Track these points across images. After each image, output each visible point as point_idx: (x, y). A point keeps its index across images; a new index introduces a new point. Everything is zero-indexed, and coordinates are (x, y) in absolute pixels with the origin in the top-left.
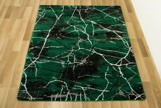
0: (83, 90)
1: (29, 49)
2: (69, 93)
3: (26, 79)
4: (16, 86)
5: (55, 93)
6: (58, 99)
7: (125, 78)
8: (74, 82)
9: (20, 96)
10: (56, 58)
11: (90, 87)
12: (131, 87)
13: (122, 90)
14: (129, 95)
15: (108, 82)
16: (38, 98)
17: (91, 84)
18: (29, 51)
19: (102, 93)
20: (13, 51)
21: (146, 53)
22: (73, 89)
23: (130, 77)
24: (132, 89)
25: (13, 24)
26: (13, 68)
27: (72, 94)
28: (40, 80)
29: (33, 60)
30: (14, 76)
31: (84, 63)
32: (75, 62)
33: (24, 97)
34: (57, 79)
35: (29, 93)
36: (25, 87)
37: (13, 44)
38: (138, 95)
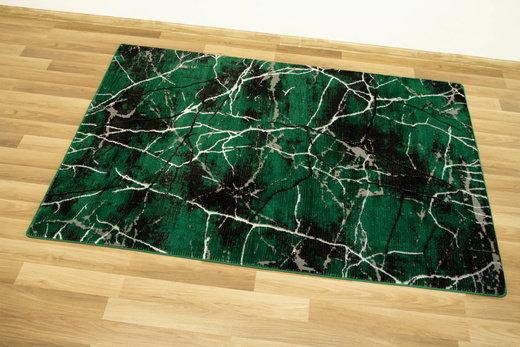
0: (453, 167)
2: (464, 192)
3: (432, 276)
4: (458, 302)
5: (471, 216)
6: (487, 211)
8: (430, 179)
9: (495, 289)
10: (347, 207)
17: (434, 151)
18: (312, 272)
19: (458, 138)
20: (309, 319)
26: (389, 313)
29: (355, 259)
31: (367, 153)
32: (364, 169)
33: (496, 281)
34: (426, 209)
35: (479, 269)
36: (461, 278)
37: (270, 320)
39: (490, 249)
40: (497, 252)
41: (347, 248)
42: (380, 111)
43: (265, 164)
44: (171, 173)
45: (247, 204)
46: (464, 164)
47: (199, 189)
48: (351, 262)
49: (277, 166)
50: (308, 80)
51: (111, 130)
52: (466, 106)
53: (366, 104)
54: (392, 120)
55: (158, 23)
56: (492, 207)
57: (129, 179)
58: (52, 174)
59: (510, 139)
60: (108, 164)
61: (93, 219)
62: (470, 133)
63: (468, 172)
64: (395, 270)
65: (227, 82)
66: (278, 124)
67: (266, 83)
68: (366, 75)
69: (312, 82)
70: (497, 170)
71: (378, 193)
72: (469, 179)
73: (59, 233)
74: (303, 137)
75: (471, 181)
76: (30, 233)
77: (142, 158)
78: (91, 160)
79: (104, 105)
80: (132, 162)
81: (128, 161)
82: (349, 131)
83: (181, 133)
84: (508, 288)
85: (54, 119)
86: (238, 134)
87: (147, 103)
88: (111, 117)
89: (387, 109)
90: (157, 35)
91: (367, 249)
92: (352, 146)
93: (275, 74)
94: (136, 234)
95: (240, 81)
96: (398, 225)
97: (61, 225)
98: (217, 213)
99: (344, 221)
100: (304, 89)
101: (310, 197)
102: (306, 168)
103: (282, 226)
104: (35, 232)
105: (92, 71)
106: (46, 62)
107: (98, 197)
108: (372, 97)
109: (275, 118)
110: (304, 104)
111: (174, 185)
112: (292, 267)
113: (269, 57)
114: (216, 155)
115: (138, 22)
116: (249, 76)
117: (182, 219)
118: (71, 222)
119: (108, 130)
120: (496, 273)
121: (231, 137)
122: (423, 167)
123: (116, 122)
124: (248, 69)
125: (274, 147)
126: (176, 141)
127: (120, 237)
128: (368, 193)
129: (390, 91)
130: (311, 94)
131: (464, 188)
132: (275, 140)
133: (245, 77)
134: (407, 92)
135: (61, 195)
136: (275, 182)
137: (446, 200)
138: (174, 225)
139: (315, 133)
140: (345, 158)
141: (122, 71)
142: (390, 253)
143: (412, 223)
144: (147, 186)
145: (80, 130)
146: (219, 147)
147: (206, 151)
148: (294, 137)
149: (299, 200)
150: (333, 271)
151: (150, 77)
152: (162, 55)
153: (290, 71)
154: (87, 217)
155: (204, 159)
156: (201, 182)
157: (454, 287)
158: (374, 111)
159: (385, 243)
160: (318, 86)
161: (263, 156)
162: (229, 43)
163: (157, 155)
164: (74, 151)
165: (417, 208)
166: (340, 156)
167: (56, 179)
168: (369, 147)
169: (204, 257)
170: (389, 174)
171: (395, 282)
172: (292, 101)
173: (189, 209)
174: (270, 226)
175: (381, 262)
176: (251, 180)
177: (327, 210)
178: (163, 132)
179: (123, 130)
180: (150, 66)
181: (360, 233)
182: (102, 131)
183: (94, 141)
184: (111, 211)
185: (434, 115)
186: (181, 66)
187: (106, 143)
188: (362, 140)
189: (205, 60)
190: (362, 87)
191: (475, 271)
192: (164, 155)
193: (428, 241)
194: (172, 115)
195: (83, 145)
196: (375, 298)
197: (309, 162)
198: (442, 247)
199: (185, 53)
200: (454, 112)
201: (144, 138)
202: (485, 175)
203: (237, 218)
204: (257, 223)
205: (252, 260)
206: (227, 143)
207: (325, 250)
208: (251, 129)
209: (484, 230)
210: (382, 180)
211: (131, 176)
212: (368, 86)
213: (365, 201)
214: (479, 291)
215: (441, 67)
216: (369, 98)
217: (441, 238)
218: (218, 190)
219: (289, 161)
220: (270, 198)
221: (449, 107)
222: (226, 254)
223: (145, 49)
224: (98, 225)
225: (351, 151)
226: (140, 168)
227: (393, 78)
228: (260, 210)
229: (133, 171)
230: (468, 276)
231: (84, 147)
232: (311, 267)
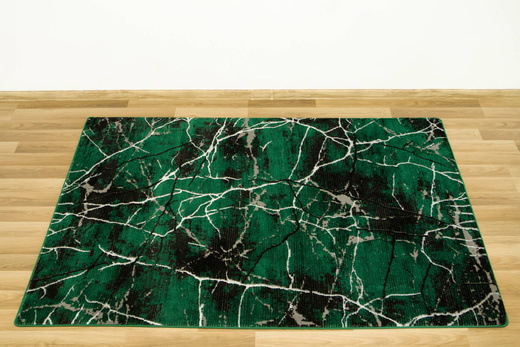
2: (455, 226)
3: (432, 315)
4: (462, 338)
6: (480, 243)
8: (419, 217)
9: (497, 319)
10: (339, 256)
15: (408, 162)
16: (491, 281)
17: (420, 189)
19: (442, 173)
22: (442, 220)
24: (419, 132)
27: (457, 220)
28: (428, 284)
29: (353, 308)
32: (351, 216)
33: (496, 311)
34: (419, 248)
35: (478, 302)
36: (461, 313)
38: (431, 126)
39: (487, 280)
40: (494, 283)
41: (344, 297)
42: (361, 155)
43: (250, 223)
44: (156, 244)
45: (237, 266)
46: (451, 199)
47: (187, 256)
48: (350, 311)
49: (263, 223)
50: (285, 133)
51: (89, 207)
52: (446, 140)
53: (346, 150)
54: (374, 163)
55: (124, 92)
56: (484, 238)
57: (114, 254)
58: (34, 259)
59: (494, 167)
60: (90, 241)
61: (82, 300)
62: (453, 166)
63: (456, 206)
64: (395, 313)
65: (202, 144)
66: (259, 181)
67: (243, 141)
68: (343, 120)
69: (289, 134)
70: (484, 201)
71: (368, 238)
72: (458, 213)
73: (48, 318)
74: (287, 191)
75: (461, 216)
76: (18, 322)
77: (124, 232)
78: (73, 240)
79: (79, 182)
80: (115, 237)
81: (111, 237)
82: (332, 180)
83: (161, 201)
84: (509, 317)
85: (29, 202)
86: (220, 196)
87: (123, 175)
88: (88, 193)
89: (367, 153)
90: (124, 104)
91: (364, 296)
92: (337, 194)
93: (251, 131)
94: (128, 310)
95: (216, 142)
96: (392, 268)
97: (50, 309)
98: (208, 278)
99: (337, 271)
100: (281, 141)
101: (301, 250)
102: (293, 222)
103: (276, 284)
104: (24, 320)
105: (63, 148)
106: (14, 145)
107: (85, 277)
108: (351, 142)
109: (255, 175)
110: (283, 157)
111: (161, 255)
112: (291, 324)
113: (242, 113)
114: (200, 220)
115: (104, 93)
116: (224, 135)
117: (173, 289)
118: (59, 305)
119: (86, 208)
120: (495, 303)
121: (213, 200)
122: (410, 206)
123: (93, 197)
124: (222, 128)
125: (258, 205)
126: (157, 210)
127: (112, 315)
128: (358, 240)
129: (369, 134)
130: (290, 147)
131: (454, 223)
132: (258, 197)
133: (219, 137)
134: (386, 133)
135: (46, 280)
136: (263, 240)
137: (437, 237)
138: (166, 295)
139: (298, 185)
140: (331, 208)
141: (93, 145)
142: (387, 297)
143: (407, 264)
144: (133, 259)
145: (57, 211)
146: (202, 212)
147: (189, 217)
148: (277, 193)
149: (289, 256)
150: (333, 322)
151: (122, 148)
152: (132, 124)
153: (265, 126)
154: (75, 299)
155: (188, 225)
156: (188, 249)
157: (456, 323)
158: (355, 156)
159: (382, 287)
160: (295, 138)
161: (248, 216)
162: (200, 104)
163: (139, 226)
164: (54, 233)
165: (409, 249)
166: (326, 206)
167: (38, 264)
168: (354, 194)
169: (200, 325)
170: (377, 218)
171: (395, 325)
172: (271, 156)
173: (179, 278)
174: (263, 285)
175: (380, 308)
176: (239, 241)
177: (319, 262)
178: (143, 202)
179: (102, 206)
180: (121, 137)
181: (356, 281)
182: (80, 209)
183: (73, 220)
184: (100, 289)
185: (415, 152)
186: (153, 133)
187: (85, 222)
188: (346, 187)
189: (177, 124)
190: (340, 133)
191: (475, 304)
192: (147, 226)
193: (424, 280)
194: (150, 184)
195: (61, 226)
197: (295, 215)
198: (439, 284)
199: (156, 119)
200: (435, 147)
201: (124, 212)
202: (473, 207)
203: (229, 281)
204: (250, 283)
205: (249, 322)
206: (209, 207)
207: (322, 302)
208: (232, 189)
209: (479, 262)
210: (371, 225)
211: (116, 252)
212: (346, 132)
213: (356, 248)
214: (481, 324)
215: (417, 103)
216: (348, 144)
217: (437, 275)
218: (206, 255)
219: (275, 217)
220: (260, 257)
221: (430, 143)
222: (223, 318)
223: (113, 120)
224: (88, 306)
225: (336, 199)
226: (123, 242)
227: (370, 120)
228: (252, 270)
229: (117, 246)
230: (468, 310)
231: (63, 227)
232: (309, 321)
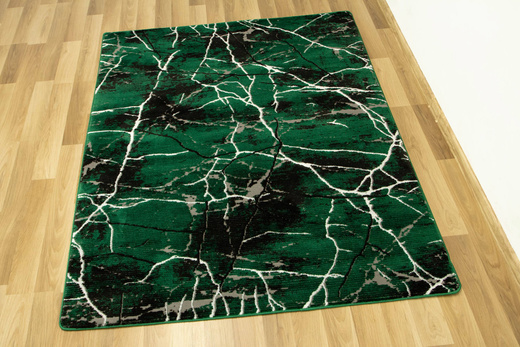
0: (260, 280)
1: (83, 169)
2: (218, 292)
3: (82, 260)
5: (176, 297)
6: (187, 316)
7: (389, 231)
8: (231, 256)
9: (68, 317)
10: (167, 189)
11: (283, 268)
12: (409, 257)
13: (382, 269)
14: (407, 280)
15: (338, 249)
16: (123, 319)
17: (284, 259)
18: (82, 174)
19: (323, 284)
20: (34, 181)
21: (444, 148)
22: (229, 279)
23: (404, 226)
24: (414, 263)
25: (29, 100)
27: (228, 294)
28: (125, 260)
29: (99, 201)
30: (43, 256)
31: (255, 197)
32: (228, 196)
33: (79, 318)
34: (178, 254)
35: (95, 304)
36: (82, 286)
38: (436, 279)
39: (124, 315)
40: (119, 324)
41: (113, 194)
42: (341, 202)
45: (155, 124)
48: (95, 199)
53: (350, 189)
54: (328, 215)
63: (255, 296)
64: (88, 231)
71: (193, 211)
72: (243, 296)
89: (349, 208)
96: (150, 230)
98: (141, 110)
99: (147, 188)
101: (175, 161)
102: (216, 154)
120: (90, 318)
128: (191, 203)
137: (198, 272)
142: (110, 226)
143: (154, 242)
149: (168, 155)
156: (176, 94)
157: (70, 280)
158: (339, 197)
159: (123, 222)
165: (177, 245)
168: (266, 197)
170: (226, 218)
171: (73, 231)
174: (131, 142)
175: (97, 220)
177: (160, 176)
181: (133, 202)
193: (130, 256)
196: (57, 221)
197: (226, 154)
198: (124, 270)
203: (138, 122)
207: (108, 180)
209: (155, 310)
213: (179, 201)
218: (169, 105)
219: (222, 141)
220: (166, 136)
222: (97, 123)
228: (150, 133)
230: (85, 292)
